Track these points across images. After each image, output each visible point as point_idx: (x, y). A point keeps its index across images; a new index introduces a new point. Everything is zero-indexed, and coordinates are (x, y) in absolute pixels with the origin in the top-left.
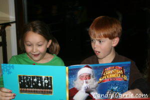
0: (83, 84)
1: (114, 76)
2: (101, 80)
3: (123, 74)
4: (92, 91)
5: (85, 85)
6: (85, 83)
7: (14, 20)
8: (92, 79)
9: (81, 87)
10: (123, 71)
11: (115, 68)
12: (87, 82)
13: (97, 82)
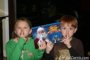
0: (41, 36)
1: (54, 30)
2: (48, 33)
3: (58, 29)
4: (46, 39)
5: (42, 36)
6: (41, 35)
8: (44, 33)
9: (40, 38)
10: (58, 27)
11: (54, 26)
12: (42, 35)
13: (47, 34)
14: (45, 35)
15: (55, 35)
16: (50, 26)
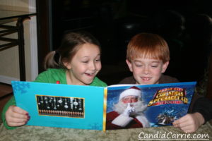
1: (170, 98)
2: (151, 103)
6: (129, 106)
7: (35, 12)
8: (139, 102)
9: (123, 110)
10: (184, 93)
12: (131, 106)
14: (140, 106)
15: (168, 109)
16: (163, 88)
